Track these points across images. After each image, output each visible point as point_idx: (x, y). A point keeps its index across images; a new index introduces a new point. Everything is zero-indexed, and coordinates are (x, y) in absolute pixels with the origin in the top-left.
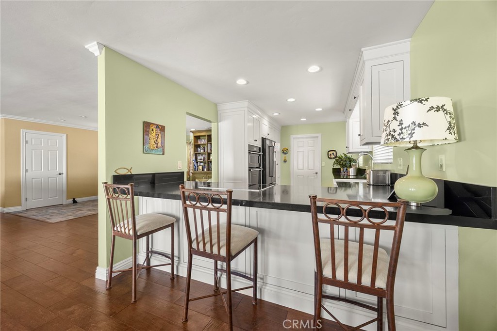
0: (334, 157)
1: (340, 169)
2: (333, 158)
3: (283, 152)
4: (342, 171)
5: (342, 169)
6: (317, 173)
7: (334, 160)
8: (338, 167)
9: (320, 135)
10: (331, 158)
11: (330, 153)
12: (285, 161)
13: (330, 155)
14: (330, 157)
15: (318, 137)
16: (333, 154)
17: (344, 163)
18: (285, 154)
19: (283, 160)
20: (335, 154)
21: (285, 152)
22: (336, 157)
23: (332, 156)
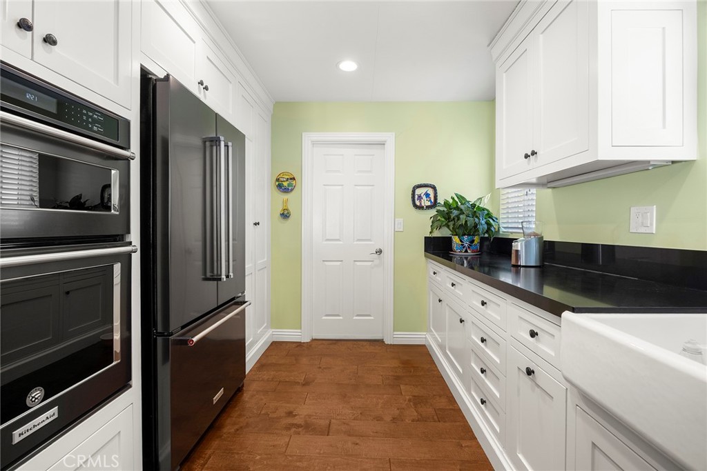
0: (429, 204)
1: (448, 241)
2: (428, 207)
3: (280, 186)
4: (455, 247)
5: (456, 239)
6: (380, 252)
7: (433, 212)
8: (445, 232)
9: (389, 138)
10: (420, 208)
11: (418, 191)
12: (285, 215)
13: (420, 197)
14: (418, 203)
15: (383, 144)
16: (427, 195)
17: (471, 221)
18: (286, 190)
19: (280, 210)
20: (432, 196)
21: (285, 185)
22: (435, 204)
23: (426, 203)
